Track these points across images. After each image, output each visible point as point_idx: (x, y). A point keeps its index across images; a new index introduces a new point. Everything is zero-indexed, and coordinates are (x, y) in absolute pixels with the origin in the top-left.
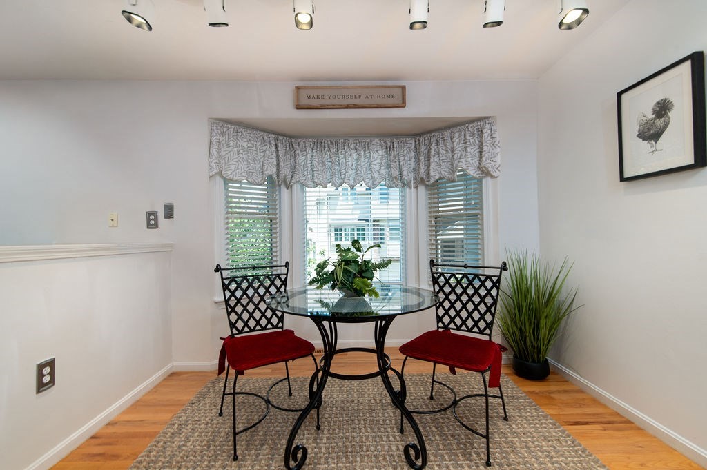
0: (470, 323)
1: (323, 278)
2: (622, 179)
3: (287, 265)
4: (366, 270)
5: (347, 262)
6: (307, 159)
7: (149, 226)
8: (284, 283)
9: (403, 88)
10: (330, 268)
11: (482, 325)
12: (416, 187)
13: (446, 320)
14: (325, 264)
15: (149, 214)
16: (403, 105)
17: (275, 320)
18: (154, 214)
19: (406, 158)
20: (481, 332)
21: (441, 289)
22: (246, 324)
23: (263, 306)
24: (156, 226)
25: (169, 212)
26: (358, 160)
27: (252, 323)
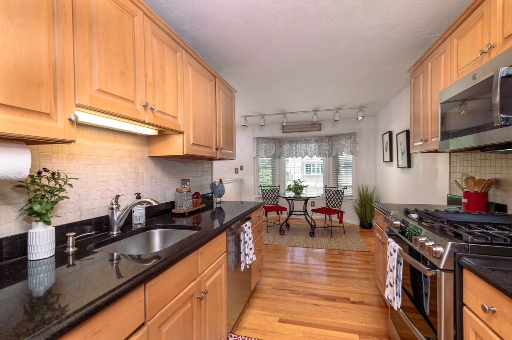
0: (335, 205)
1: (289, 189)
2: (384, 162)
3: (279, 186)
4: (301, 188)
5: (296, 185)
6: (286, 147)
7: (236, 173)
8: (278, 191)
9: (320, 124)
10: (291, 187)
11: (338, 206)
12: (329, 157)
13: (329, 204)
14: (290, 185)
15: (235, 169)
16: (320, 130)
17: (276, 202)
18: (237, 169)
19: (325, 146)
20: (338, 208)
21: (328, 195)
22: (268, 203)
23: (274, 196)
24: (238, 172)
25: (242, 168)
26: (306, 147)
27: (269, 202)
